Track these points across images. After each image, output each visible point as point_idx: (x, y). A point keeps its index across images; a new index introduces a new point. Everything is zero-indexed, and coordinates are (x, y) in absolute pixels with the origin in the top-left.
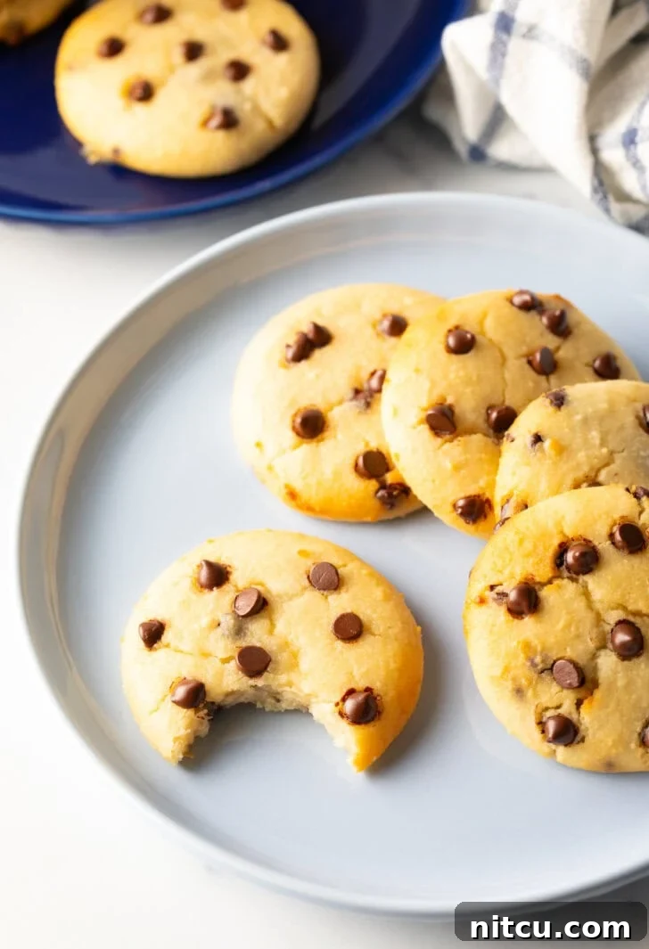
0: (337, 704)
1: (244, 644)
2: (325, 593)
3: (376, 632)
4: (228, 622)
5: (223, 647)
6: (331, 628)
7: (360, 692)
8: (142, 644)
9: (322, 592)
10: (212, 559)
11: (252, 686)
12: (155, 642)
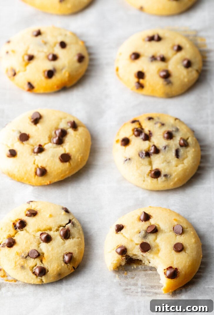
0: (165, 270)
1: (144, 241)
2: (177, 234)
3: (187, 252)
4: (143, 233)
5: (138, 240)
6: (173, 246)
7: (174, 269)
8: (115, 231)
9: (176, 234)
10: (147, 212)
11: (141, 255)
12: (119, 231)
